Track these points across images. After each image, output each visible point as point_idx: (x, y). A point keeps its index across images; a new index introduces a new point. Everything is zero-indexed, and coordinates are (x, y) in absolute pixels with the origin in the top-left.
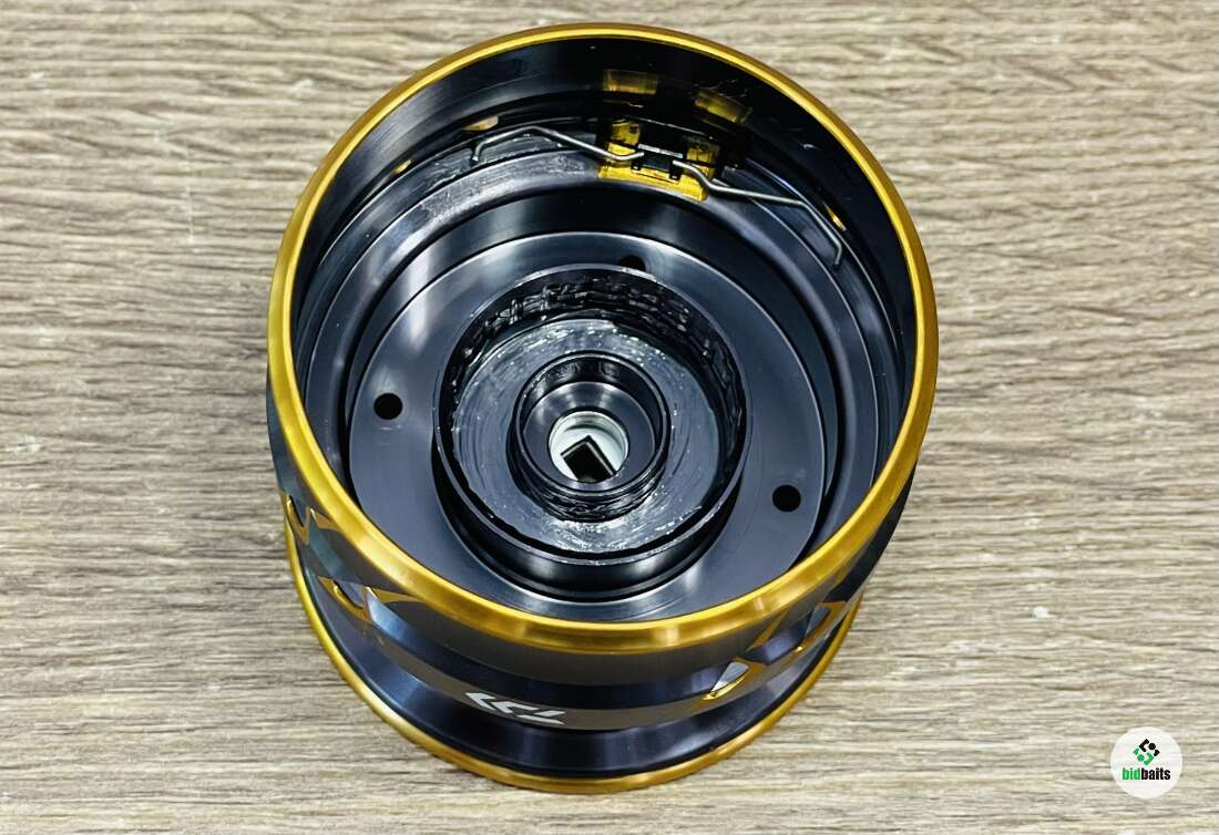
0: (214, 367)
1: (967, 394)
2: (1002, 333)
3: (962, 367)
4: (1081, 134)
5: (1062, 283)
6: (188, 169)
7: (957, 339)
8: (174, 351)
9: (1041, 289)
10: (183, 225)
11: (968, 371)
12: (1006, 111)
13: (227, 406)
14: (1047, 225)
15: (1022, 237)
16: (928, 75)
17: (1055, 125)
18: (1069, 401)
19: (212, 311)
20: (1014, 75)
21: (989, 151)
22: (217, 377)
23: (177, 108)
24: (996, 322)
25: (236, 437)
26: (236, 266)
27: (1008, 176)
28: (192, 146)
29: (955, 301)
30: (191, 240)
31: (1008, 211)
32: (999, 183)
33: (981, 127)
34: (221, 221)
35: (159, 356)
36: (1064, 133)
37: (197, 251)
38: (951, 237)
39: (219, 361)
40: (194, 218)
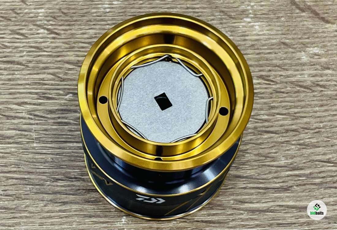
0: (42, 185)
1: (283, 189)
2: (294, 169)
3: (281, 181)
4: (316, 106)
5: (312, 153)
6: (33, 123)
7: (280, 172)
8: (30, 180)
9: (306, 155)
10: (33, 141)
11: (283, 182)
12: (291, 99)
13: (47, 198)
14: (307, 135)
15: (299, 138)
16: (266, 88)
17: (308, 103)
18: (316, 191)
19: (42, 167)
20: (293, 88)
21: (286, 111)
22: (43, 188)
23: (30, 104)
24: (292, 166)
25: (49, 208)
26: (49, 153)
27: (293, 120)
28: (35, 115)
29: (278, 160)
30: (35, 145)
31: (294, 131)
32: (291, 122)
33: (284, 104)
34: (44, 139)
35: (25, 182)
36: (310, 105)
37: (37, 148)
38: (275, 139)
39: (44, 183)
40: (36, 138)
